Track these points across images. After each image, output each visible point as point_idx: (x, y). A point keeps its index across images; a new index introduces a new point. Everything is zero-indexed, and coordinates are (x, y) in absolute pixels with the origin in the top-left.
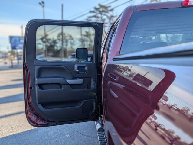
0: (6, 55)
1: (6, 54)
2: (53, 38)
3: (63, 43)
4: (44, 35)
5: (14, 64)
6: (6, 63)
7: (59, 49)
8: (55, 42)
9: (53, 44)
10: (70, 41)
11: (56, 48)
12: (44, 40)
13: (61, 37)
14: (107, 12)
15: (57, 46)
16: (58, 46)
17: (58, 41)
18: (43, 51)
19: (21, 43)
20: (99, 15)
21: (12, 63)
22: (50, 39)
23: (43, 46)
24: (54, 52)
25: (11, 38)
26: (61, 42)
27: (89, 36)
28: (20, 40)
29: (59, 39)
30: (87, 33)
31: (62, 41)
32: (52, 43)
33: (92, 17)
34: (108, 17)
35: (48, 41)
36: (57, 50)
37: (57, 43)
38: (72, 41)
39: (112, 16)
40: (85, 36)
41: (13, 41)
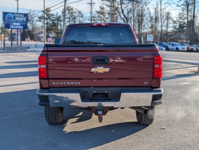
5: (6, 46)
11: (59, 27)
19: (17, 21)
25: (5, 14)
32: (55, 20)
35: (49, 18)
36: (61, 29)
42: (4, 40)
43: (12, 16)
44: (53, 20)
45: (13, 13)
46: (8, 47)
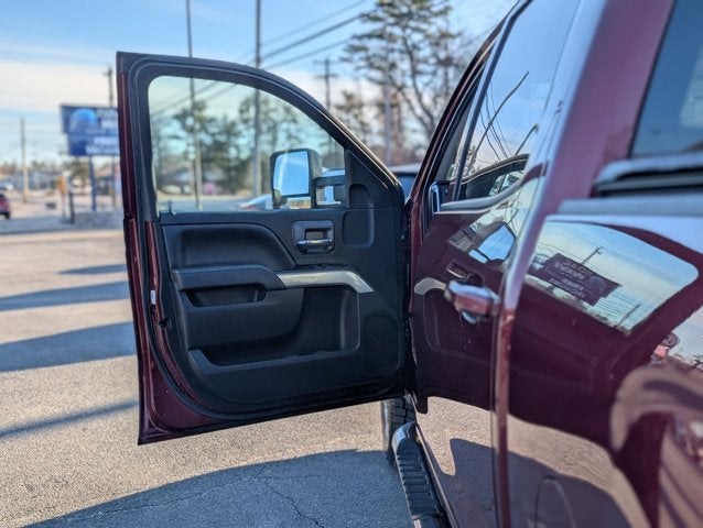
0: (56, 178)
1: (55, 172)
2: (225, 117)
3: (258, 133)
4: (188, 104)
5: (78, 210)
6: (51, 206)
7: (244, 155)
8: (230, 130)
9: (223, 138)
10: (285, 126)
11: (233, 153)
12: (190, 121)
13: (252, 112)
14: (425, 19)
15: (237, 147)
16: (243, 144)
17: (241, 127)
18: (188, 165)
19: (107, 134)
20: (397, 31)
21: (72, 205)
22: (212, 120)
23: (188, 145)
24: (228, 170)
25: (68, 111)
26: (252, 131)
27: (356, 111)
28: (99, 120)
29: (245, 121)
30: (349, 97)
31: (257, 126)
32: (220, 133)
33: (370, 36)
34: (427, 36)
35: (204, 128)
36: (238, 158)
37: (237, 135)
38: (293, 127)
39: (445, 35)
40: (340, 108)
41: (73, 125)
42: (71, 195)
43: (92, 115)
44: (213, 135)
45: (94, 109)
46: (82, 215)
